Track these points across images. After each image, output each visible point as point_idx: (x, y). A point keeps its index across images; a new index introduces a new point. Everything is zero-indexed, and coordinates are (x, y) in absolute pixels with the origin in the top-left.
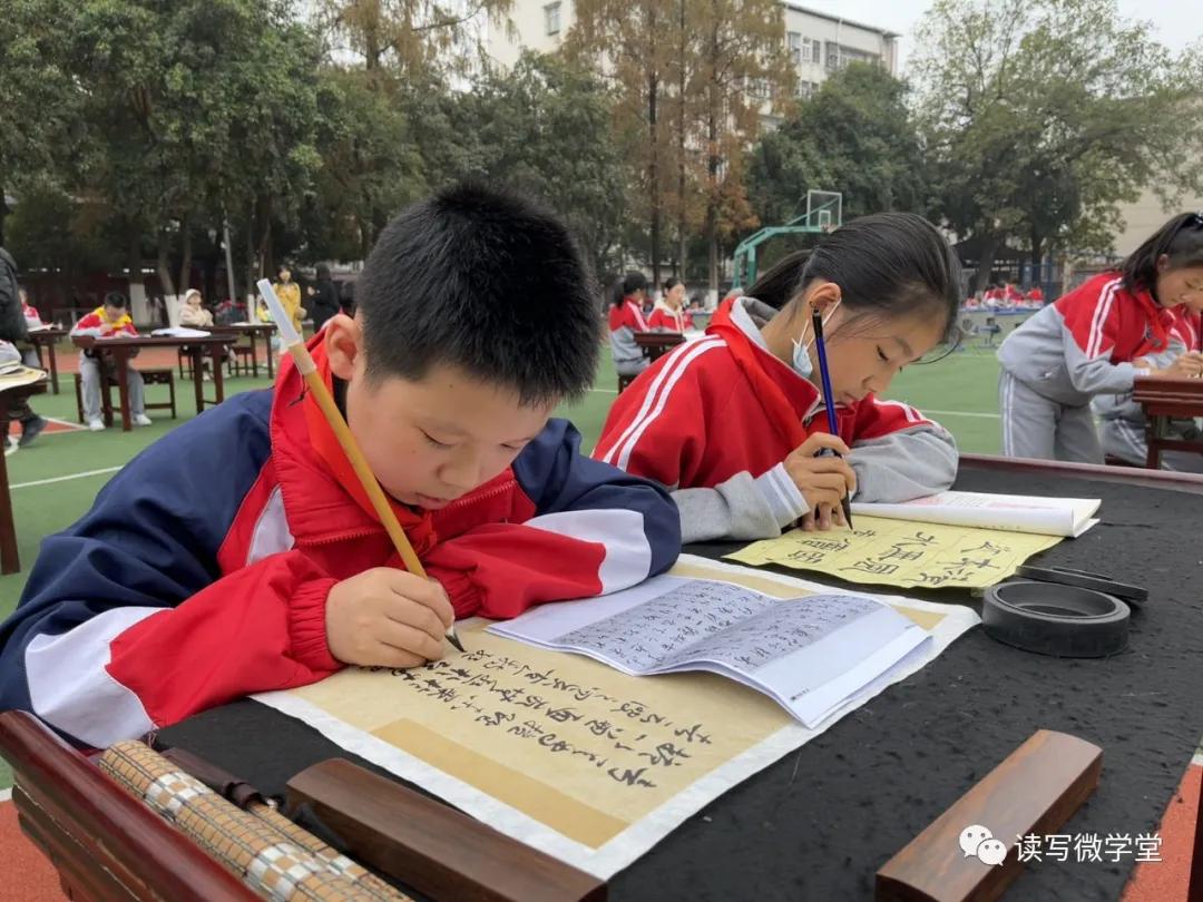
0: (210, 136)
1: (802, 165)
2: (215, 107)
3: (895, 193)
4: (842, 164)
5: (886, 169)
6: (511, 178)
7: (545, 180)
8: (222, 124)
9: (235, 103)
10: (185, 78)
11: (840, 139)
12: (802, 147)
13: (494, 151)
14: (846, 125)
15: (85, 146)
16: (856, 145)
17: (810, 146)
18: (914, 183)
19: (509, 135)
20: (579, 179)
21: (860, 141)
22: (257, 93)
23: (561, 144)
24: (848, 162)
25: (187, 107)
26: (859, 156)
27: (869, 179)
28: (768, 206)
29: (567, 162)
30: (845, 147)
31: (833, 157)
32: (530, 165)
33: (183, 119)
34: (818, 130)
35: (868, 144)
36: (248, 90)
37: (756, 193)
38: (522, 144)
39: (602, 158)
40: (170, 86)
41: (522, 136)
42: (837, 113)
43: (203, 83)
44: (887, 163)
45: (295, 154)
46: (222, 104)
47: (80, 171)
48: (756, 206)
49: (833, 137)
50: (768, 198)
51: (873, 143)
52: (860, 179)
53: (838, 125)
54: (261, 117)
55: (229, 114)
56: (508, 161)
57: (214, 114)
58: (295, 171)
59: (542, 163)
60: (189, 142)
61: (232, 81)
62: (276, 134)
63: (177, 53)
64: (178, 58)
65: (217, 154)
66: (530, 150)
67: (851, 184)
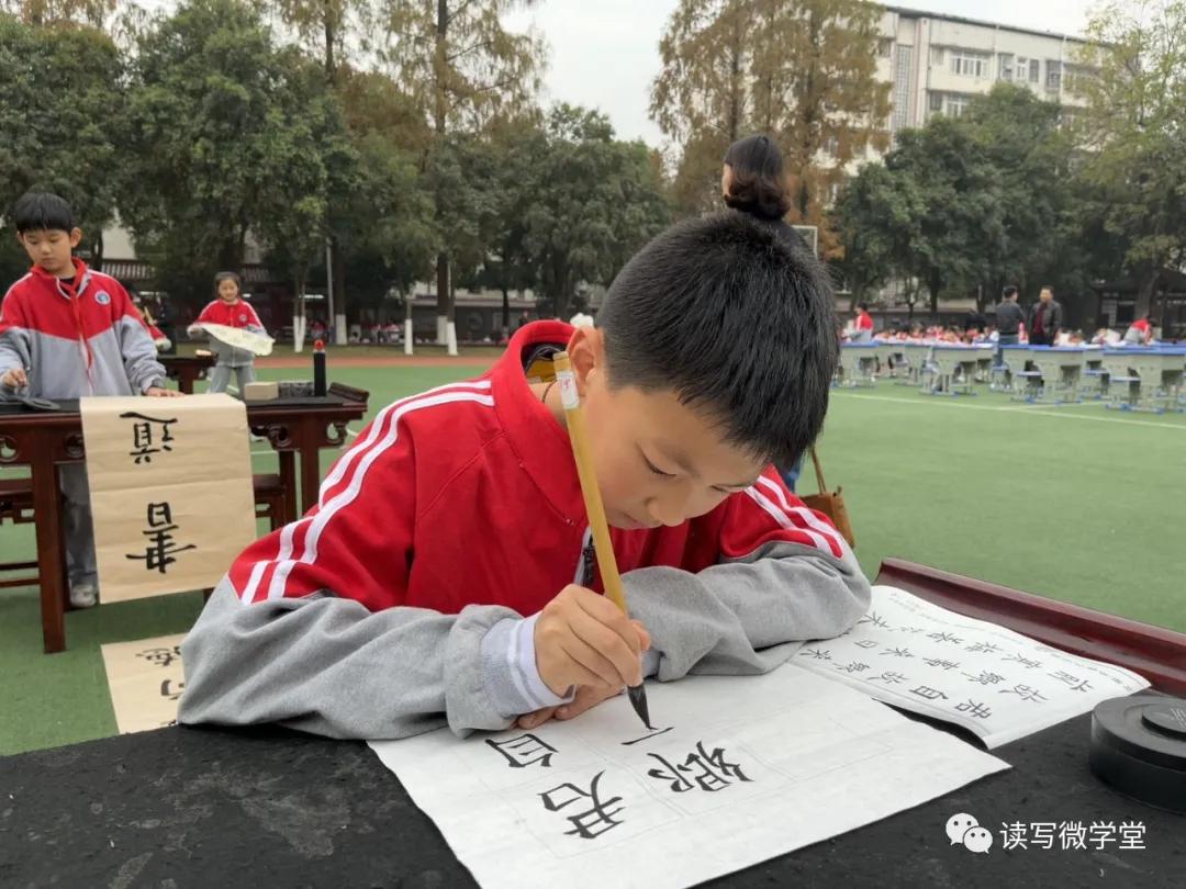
0: (227, 193)
1: (893, 196)
2: (231, 169)
5: (993, 196)
6: (526, 218)
7: (552, 219)
8: (237, 183)
9: (250, 166)
10: (206, 150)
11: (946, 167)
12: (900, 177)
13: (510, 196)
14: (953, 152)
16: (964, 172)
17: (908, 179)
18: (1038, 210)
19: (527, 180)
20: (584, 218)
21: (967, 167)
22: (263, 157)
23: (570, 186)
24: (950, 190)
25: (210, 172)
26: (962, 185)
28: (856, 236)
29: (576, 203)
30: (950, 175)
31: (935, 185)
32: (542, 205)
33: (207, 180)
34: (924, 159)
35: (977, 171)
36: (257, 156)
37: (845, 226)
38: (535, 188)
39: (610, 197)
41: (533, 181)
42: (946, 140)
43: (224, 153)
45: (300, 205)
46: (237, 168)
49: (939, 164)
50: (857, 229)
51: (982, 170)
53: (946, 152)
54: (266, 177)
55: (243, 175)
56: (524, 203)
57: (230, 176)
58: (303, 218)
59: (553, 203)
60: (211, 197)
61: (247, 149)
62: (285, 189)
63: (202, 130)
64: (203, 134)
65: (233, 207)
66: (543, 192)
67: (952, 213)
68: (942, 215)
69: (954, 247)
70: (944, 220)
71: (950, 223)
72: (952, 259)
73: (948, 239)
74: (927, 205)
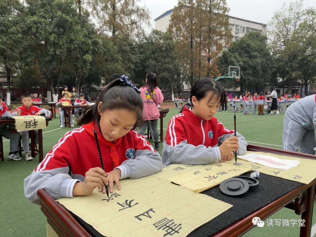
0: (61, 52)
1: (234, 60)
2: (63, 45)
3: (262, 67)
4: (246, 59)
5: (259, 60)
6: (147, 63)
7: (156, 64)
8: (65, 49)
9: (69, 44)
10: (55, 38)
11: (246, 52)
12: (234, 55)
13: (143, 57)
14: (247, 48)
15: (29, 55)
17: (237, 54)
18: (268, 64)
19: (147, 52)
20: (166, 63)
21: (251, 53)
22: (74, 41)
23: (161, 54)
24: (248, 59)
25: (55, 45)
26: (250, 57)
27: (254, 63)
28: (224, 71)
29: (163, 59)
30: (247, 54)
31: (243, 57)
32: (152, 60)
33: (54, 48)
34: (239, 50)
35: (254, 54)
36: (72, 40)
37: (221, 68)
38: (150, 54)
39: (173, 58)
40: (51, 39)
41: (150, 52)
42: (245, 45)
43: (60, 39)
44: (259, 59)
45: (85, 57)
46: (65, 44)
47: (28, 62)
48: (221, 71)
49: (244, 52)
50: (224, 68)
51: (255, 53)
52: (251, 63)
53: (245, 48)
54: (75, 48)
55: (67, 47)
56: (147, 59)
57: (62, 47)
58: (85, 61)
59: (156, 59)
60: (56, 54)
61: (68, 38)
62: (80, 52)
63: (53, 31)
64: (53, 32)
65: (63, 57)
66: (153, 56)
67: (248, 65)
68: (246, 65)
69: (249, 74)
70: (247, 67)
71: (248, 67)
72: (249, 77)
73: (248, 72)
74: (243, 62)
